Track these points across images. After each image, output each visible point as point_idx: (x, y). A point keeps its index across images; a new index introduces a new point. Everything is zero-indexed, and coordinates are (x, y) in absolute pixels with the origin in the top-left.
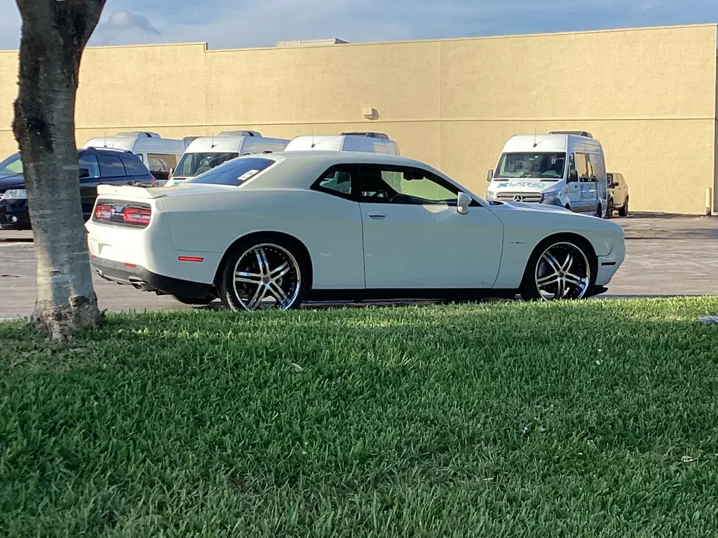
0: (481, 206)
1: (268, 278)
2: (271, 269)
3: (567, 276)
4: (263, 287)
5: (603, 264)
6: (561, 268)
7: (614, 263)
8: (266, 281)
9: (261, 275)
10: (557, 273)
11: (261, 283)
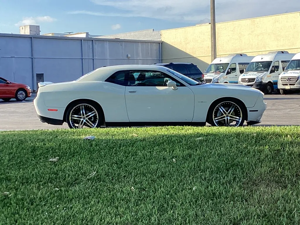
0: (185, 86)
1: (85, 117)
2: (86, 114)
3: (230, 117)
4: (83, 121)
5: (250, 111)
6: (227, 113)
7: (257, 111)
8: (84, 119)
9: (82, 116)
10: (225, 115)
11: (82, 119)
